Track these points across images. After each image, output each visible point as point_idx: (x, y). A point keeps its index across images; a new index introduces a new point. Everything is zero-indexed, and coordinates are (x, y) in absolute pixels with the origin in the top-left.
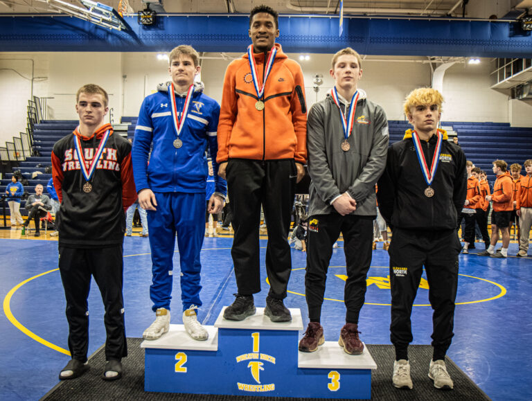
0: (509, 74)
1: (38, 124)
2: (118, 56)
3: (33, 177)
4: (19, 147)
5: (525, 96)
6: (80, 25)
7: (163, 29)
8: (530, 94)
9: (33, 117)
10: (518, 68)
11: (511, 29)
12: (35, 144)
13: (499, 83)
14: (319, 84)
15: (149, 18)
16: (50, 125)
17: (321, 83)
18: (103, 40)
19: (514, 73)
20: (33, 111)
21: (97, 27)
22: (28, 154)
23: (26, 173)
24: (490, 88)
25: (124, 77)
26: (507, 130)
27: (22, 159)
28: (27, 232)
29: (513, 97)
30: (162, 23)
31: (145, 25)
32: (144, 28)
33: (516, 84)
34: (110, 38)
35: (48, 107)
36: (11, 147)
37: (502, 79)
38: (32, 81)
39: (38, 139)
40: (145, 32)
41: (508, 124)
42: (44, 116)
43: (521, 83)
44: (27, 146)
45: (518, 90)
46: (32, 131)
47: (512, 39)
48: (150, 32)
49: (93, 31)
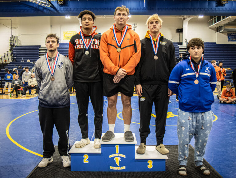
0: (215, 22)
1: (15, 48)
2: (48, 18)
3: (13, 70)
4: (6, 58)
5: (222, 31)
6: (32, 5)
7: (68, 6)
8: (224, 30)
9: (12, 44)
10: (219, 19)
11: (216, 4)
12: (14, 56)
13: (211, 26)
14: (135, 27)
15: (62, 2)
16: (20, 48)
17: (136, 27)
18: (42, 11)
19: (218, 21)
20: (12, 42)
21: (39, 6)
22: (11, 61)
23: (10, 69)
24: (207, 28)
25: (51, 26)
26: (215, 45)
27: (8, 63)
28: (12, 95)
29: (217, 32)
30: (68, 3)
31: (60, 4)
32: (60, 6)
33: (218, 26)
34: (45, 10)
35: (19, 40)
36: (3, 58)
37: (212, 24)
38: (11, 28)
39: (15, 54)
40: (60, 8)
41: (215, 43)
42: (17, 44)
43: (221, 25)
44: (10, 57)
45: (219, 28)
46: (12, 51)
47: (217, 7)
48: (62, 7)
49: (37, 7)
